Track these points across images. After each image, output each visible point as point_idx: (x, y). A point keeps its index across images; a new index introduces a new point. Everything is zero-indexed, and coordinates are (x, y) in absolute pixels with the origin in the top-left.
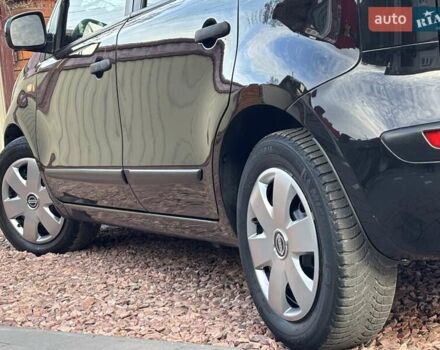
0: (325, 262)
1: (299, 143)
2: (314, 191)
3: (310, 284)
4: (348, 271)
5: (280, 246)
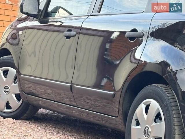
1: (165, 91)
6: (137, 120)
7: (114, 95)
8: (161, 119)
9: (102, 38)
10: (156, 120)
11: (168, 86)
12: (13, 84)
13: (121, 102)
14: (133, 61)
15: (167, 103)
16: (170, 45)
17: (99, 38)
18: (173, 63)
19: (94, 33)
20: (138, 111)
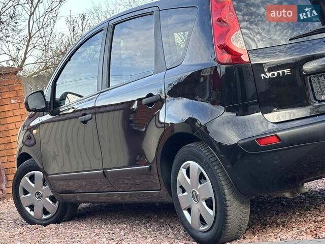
0: (218, 201)
1: (200, 148)
2: (210, 169)
3: (211, 212)
4: (228, 203)
5: (195, 197)
6: (181, 187)
7: (150, 168)
8: (205, 179)
9: (121, 111)
10: (201, 181)
11: (202, 142)
12: (44, 187)
13: (160, 172)
14: (159, 125)
15: (206, 161)
16: (191, 100)
17: (119, 111)
18: (200, 117)
19: (112, 108)
20: (179, 177)
